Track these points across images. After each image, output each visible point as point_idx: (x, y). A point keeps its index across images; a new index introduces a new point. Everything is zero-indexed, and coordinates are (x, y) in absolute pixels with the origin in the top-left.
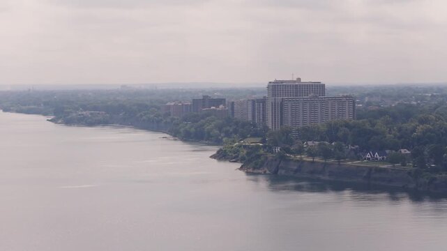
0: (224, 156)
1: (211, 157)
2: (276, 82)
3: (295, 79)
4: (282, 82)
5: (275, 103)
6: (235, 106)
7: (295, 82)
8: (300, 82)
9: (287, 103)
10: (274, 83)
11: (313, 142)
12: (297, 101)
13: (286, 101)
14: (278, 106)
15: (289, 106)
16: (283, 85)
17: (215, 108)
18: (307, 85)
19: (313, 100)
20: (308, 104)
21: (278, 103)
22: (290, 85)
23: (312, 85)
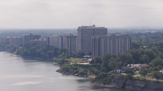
0: (67, 71)
1: (57, 71)
2: (83, 27)
3: (92, 26)
4: (86, 27)
5: (95, 39)
6: (50, 39)
8: (95, 27)
9: (102, 39)
10: (82, 27)
11: (133, 65)
12: (106, 38)
13: (101, 38)
14: (97, 41)
15: (103, 41)
16: (87, 29)
17: (37, 40)
18: (98, 29)
19: (114, 38)
20: (112, 40)
21: (97, 39)
22: (91, 29)
23: (101, 29)
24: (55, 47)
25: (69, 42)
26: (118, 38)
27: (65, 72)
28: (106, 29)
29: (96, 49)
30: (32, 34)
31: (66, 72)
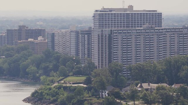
0: (40, 99)
1: (24, 100)
2: (104, 10)
3: (126, 7)
4: (111, 10)
5: (102, 36)
6: (56, 38)
7: (125, 10)
9: (116, 36)
10: (101, 11)
11: (149, 85)
12: (128, 33)
13: (116, 33)
14: (106, 39)
15: (120, 39)
16: (112, 14)
17: (32, 40)
18: (141, 14)
19: (148, 32)
20: (142, 37)
21: (106, 36)
22: (121, 14)
23: (147, 14)
24: (56, 55)
25: (86, 42)
26: (157, 32)
27: (36, 102)
28: (160, 15)
29: (104, 55)
30: (24, 26)
31: (38, 101)
